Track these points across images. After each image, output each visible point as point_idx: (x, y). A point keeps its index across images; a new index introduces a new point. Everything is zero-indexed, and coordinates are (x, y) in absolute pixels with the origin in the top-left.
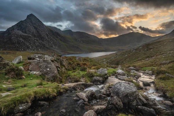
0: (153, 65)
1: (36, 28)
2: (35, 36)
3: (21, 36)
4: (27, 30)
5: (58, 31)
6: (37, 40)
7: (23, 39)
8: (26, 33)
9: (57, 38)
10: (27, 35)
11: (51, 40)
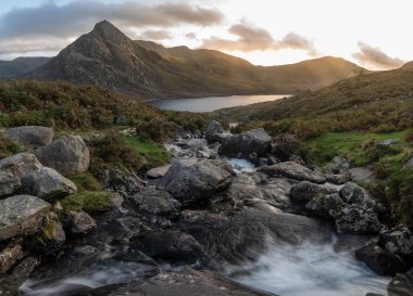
0: (375, 123)
1: (109, 46)
2: (106, 61)
3: (81, 63)
4: (92, 49)
5: (157, 50)
6: (110, 69)
7: (85, 67)
8: (89, 56)
9: (154, 62)
10: (90, 60)
11: (140, 68)
